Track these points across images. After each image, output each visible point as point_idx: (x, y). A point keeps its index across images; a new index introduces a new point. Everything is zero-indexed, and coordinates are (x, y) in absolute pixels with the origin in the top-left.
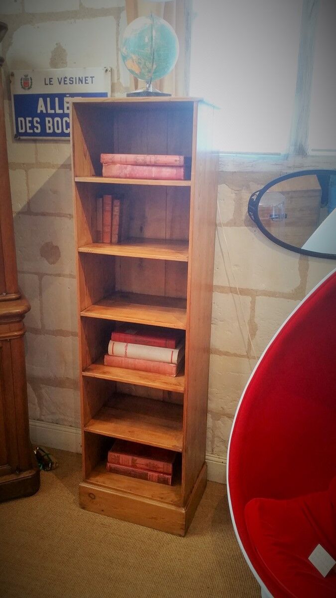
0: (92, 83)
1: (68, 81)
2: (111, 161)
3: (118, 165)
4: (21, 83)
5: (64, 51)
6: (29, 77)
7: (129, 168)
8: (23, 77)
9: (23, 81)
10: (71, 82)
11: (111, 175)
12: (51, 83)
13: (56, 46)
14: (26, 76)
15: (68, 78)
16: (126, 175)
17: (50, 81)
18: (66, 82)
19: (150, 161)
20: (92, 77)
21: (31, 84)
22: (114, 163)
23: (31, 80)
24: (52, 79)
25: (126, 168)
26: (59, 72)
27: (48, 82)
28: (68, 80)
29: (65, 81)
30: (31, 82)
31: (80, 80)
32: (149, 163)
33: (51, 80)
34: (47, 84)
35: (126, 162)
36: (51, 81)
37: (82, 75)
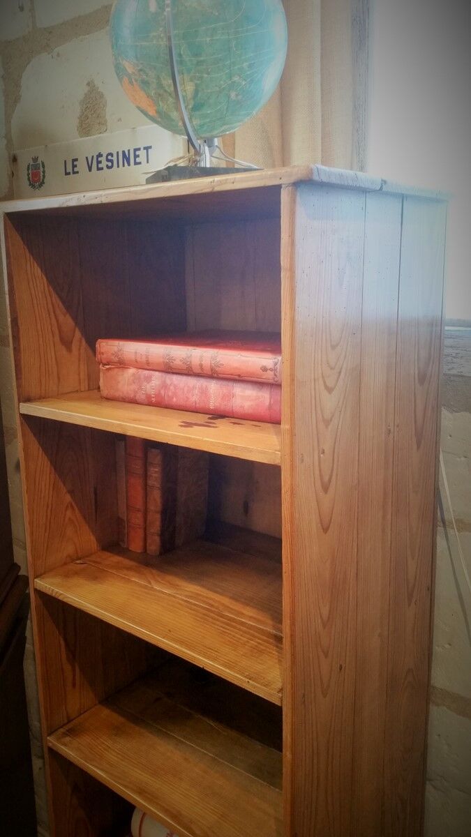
0: (148, 162)
1: (104, 164)
2: (116, 359)
3: (132, 371)
4: (28, 175)
5: (102, 96)
6: (39, 161)
7: (157, 379)
8: (32, 163)
9: (30, 171)
10: (110, 164)
11: (117, 394)
12: (76, 170)
13: (86, 89)
14: (35, 159)
15: (105, 155)
16: (149, 397)
17: (74, 166)
18: (100, 166)
19: (201, 365)
20: (147, 148)
21: (44, 176)
22: (122, 364)
23: (44, 167)
24: (76, 160)
25: (148, 379)
26: (87, 146)
27: (70, 169)
28: (103, 159)
29: (99, 162)
30: (44, 172)
31: (126, 158)
32: (199, 371)
33: (75, 163)
34: (69, 174)
35: (148, 363)
36: (76, 166)
37: (128, 146)
